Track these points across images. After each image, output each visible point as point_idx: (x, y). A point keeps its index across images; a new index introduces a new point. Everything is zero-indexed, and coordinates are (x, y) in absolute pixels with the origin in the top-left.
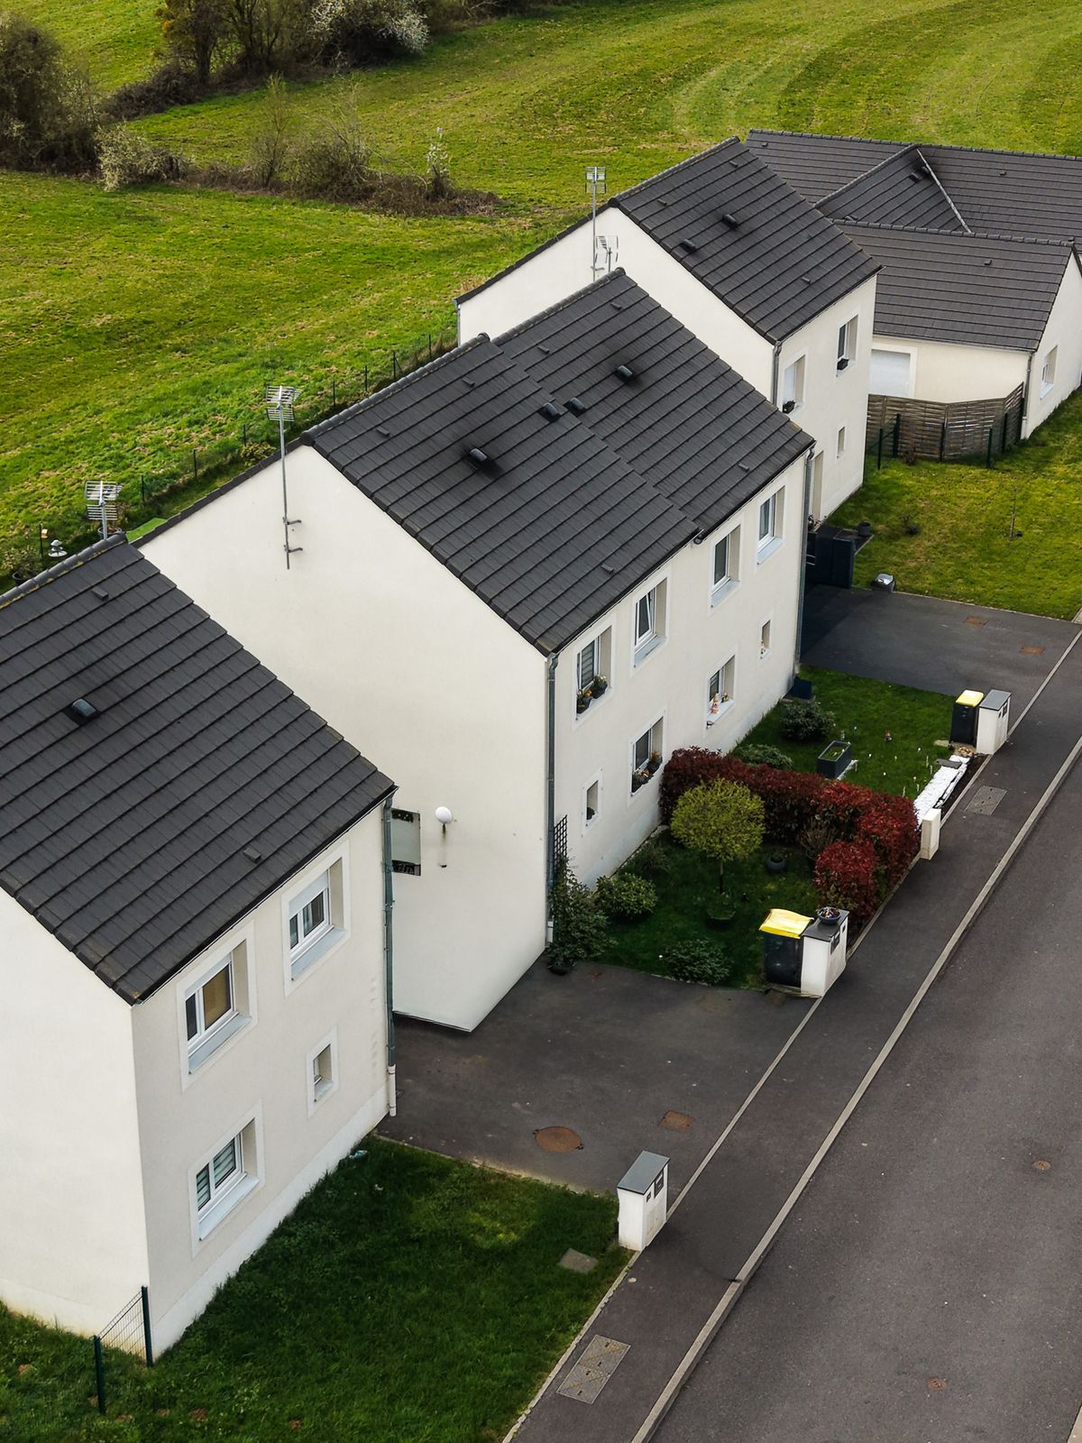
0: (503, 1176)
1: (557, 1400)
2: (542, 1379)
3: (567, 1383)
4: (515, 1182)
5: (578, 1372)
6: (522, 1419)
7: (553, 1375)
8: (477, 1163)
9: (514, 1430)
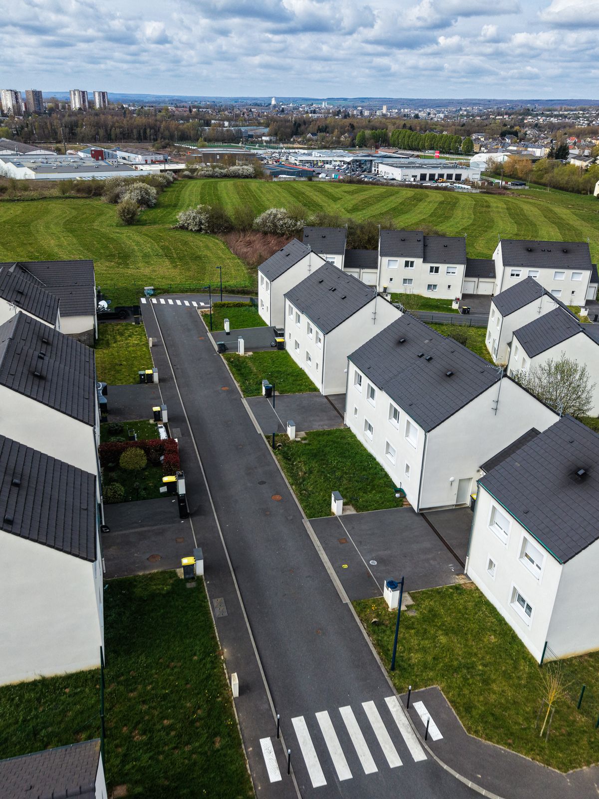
0: (150, 574)
1: (218, 619)
2: (211, 616)
3: (217, 614)
4: (155, 574)
5: (217, 610)
6: (215, 628)
7: (212, 613)
8: (141, 574)
9: (216, 631)
